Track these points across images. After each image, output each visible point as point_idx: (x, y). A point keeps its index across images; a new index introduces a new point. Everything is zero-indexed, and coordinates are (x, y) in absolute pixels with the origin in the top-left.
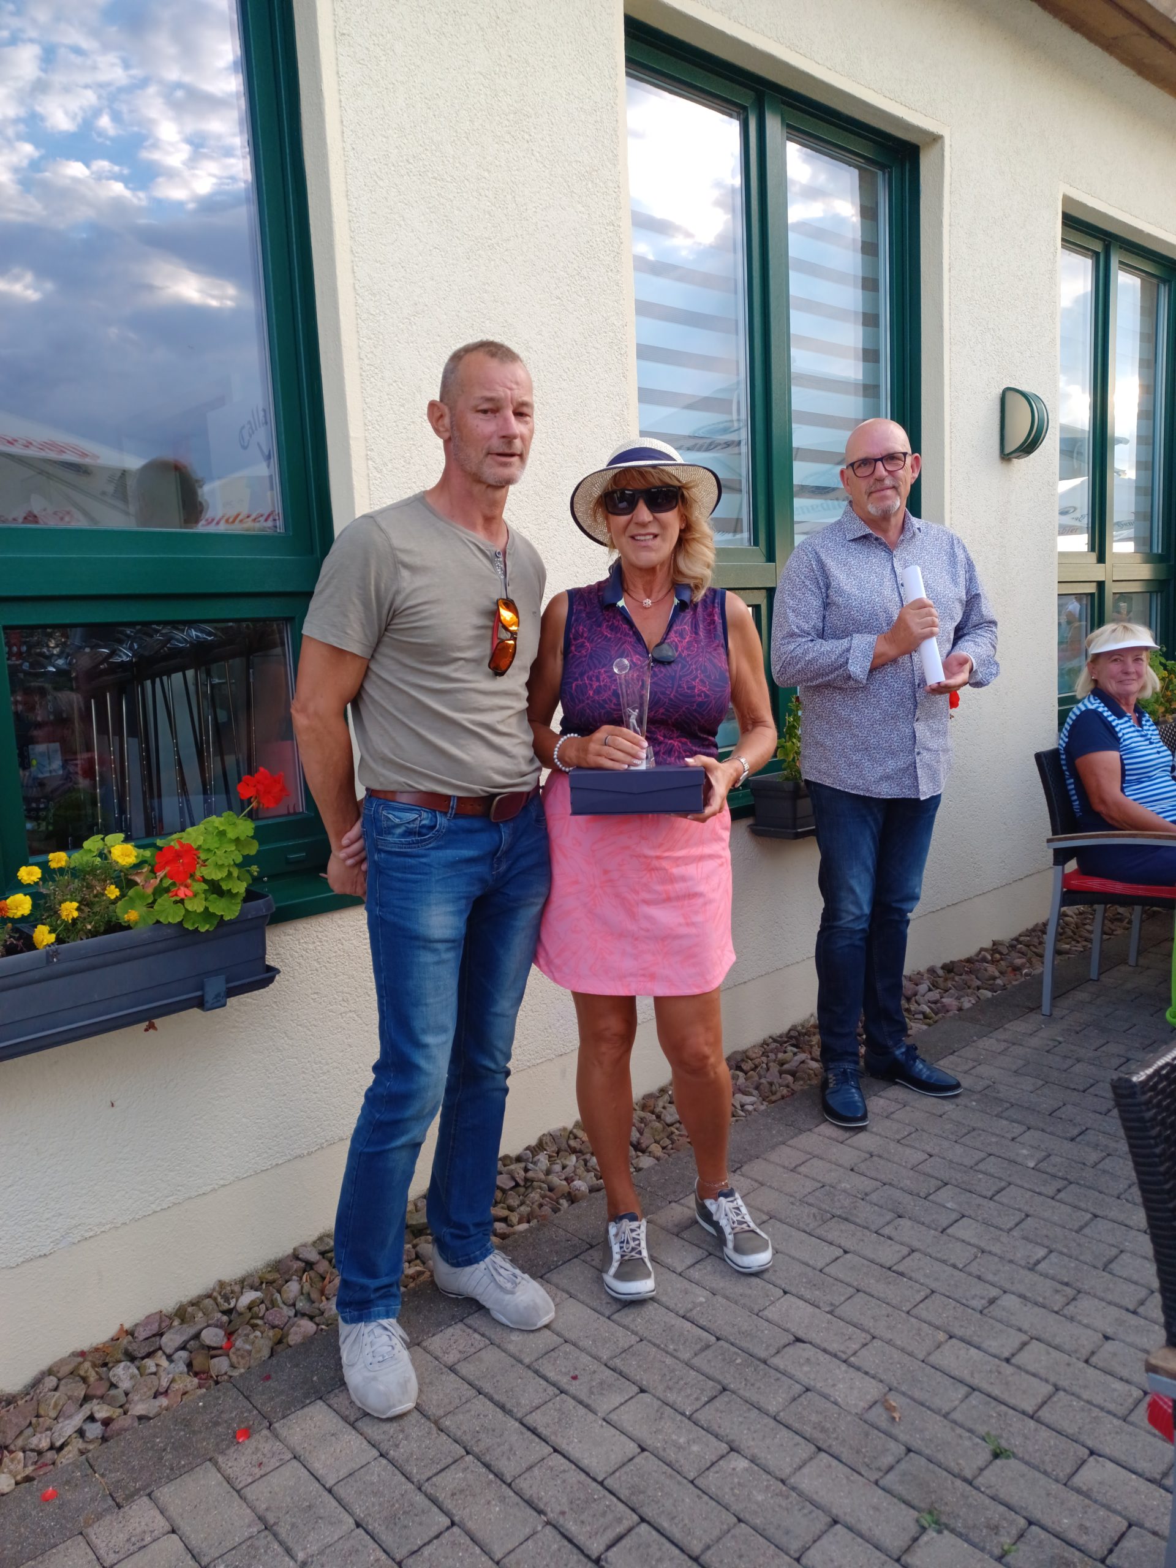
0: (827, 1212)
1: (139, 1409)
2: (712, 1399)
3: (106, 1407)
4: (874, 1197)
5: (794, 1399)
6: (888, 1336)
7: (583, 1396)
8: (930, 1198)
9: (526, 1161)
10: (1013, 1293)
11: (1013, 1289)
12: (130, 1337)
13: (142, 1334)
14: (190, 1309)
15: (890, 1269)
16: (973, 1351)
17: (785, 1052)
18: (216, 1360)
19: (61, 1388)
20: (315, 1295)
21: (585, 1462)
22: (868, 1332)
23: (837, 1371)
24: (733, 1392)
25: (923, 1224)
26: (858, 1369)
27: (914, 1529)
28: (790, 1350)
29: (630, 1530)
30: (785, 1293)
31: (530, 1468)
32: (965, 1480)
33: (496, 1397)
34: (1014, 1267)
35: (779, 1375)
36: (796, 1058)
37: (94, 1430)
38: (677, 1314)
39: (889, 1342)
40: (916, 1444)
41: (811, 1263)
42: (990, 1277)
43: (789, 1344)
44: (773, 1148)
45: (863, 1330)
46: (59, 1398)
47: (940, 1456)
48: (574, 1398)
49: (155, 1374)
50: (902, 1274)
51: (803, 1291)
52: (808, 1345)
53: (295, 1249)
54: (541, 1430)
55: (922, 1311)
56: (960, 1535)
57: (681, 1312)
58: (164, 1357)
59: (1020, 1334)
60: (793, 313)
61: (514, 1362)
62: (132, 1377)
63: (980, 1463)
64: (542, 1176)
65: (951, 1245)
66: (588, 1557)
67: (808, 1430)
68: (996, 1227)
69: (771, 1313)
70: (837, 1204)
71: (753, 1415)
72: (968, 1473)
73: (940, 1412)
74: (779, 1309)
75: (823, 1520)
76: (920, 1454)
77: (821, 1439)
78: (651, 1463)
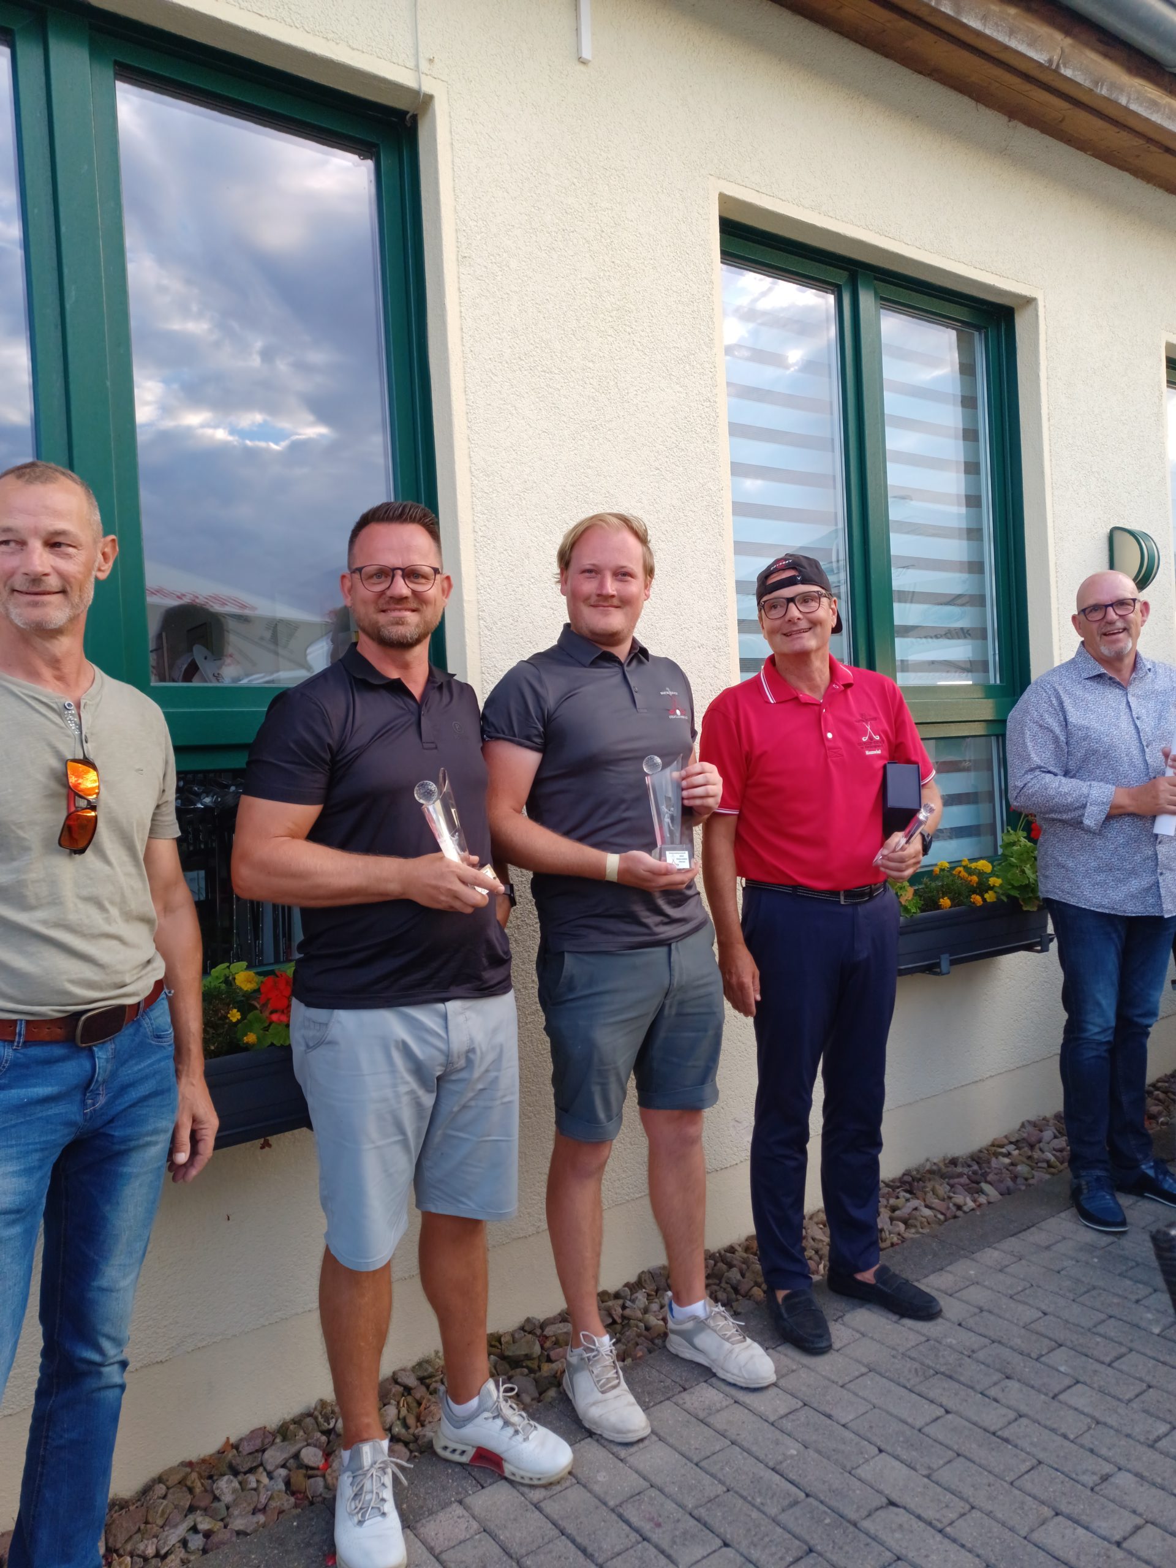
0: (929, 1367)
1: (238, 1524)
3: (208, 1519)
4: (981, 1355)
6: (989, 1507)
7: (665, 1545)
8: (1043, 1359)
9: (624, 1298)
10: (1129, 1471)
11: (1129, 1466)
12: (235, 1451)
13: (246, 1448)
14: (292, 1427)
15: (994, 1434)
16: (1080, 1531)
17: (898, 1198)
18: (312, 1480)
19: (169, 1496)
20: (411, 1421)
22: (967, 1501)
23: (931, 1541)
24: (820, 1554)
25: (1033, 1387)
26: (954, 1541)
28: (883, 1514)
30: (881, 1451)
33: (579, 1540)
34: (1131, 1442)
35: (869, 1540)
36: (908, 1204)
37: (196, 1542)
38: (766, 1466)
39: (989, 1514)
41: (910, 1420)
42: (1104, 1451)
43: (882, 1507)
45: (961, 1498)
46: (167, 1506)
48: (656, 1547)
49: (255, 1490)
50: (1007, 1441)
51: (899, 1450)
52: (902, 1511)
53: (394, 1373)
55: (1026, 1483)
57: (771, 1464)
58: (265, 1474)
59: (1133, 1516)
60: (890, 466)
61: (599, 1504)
62: (234, 1491)
64: (639, 1315)
65: (1062, 1413)
68: (1114, 1397)
69: (864, 1472)
70: (942, 1360)
74: (872, 1469)
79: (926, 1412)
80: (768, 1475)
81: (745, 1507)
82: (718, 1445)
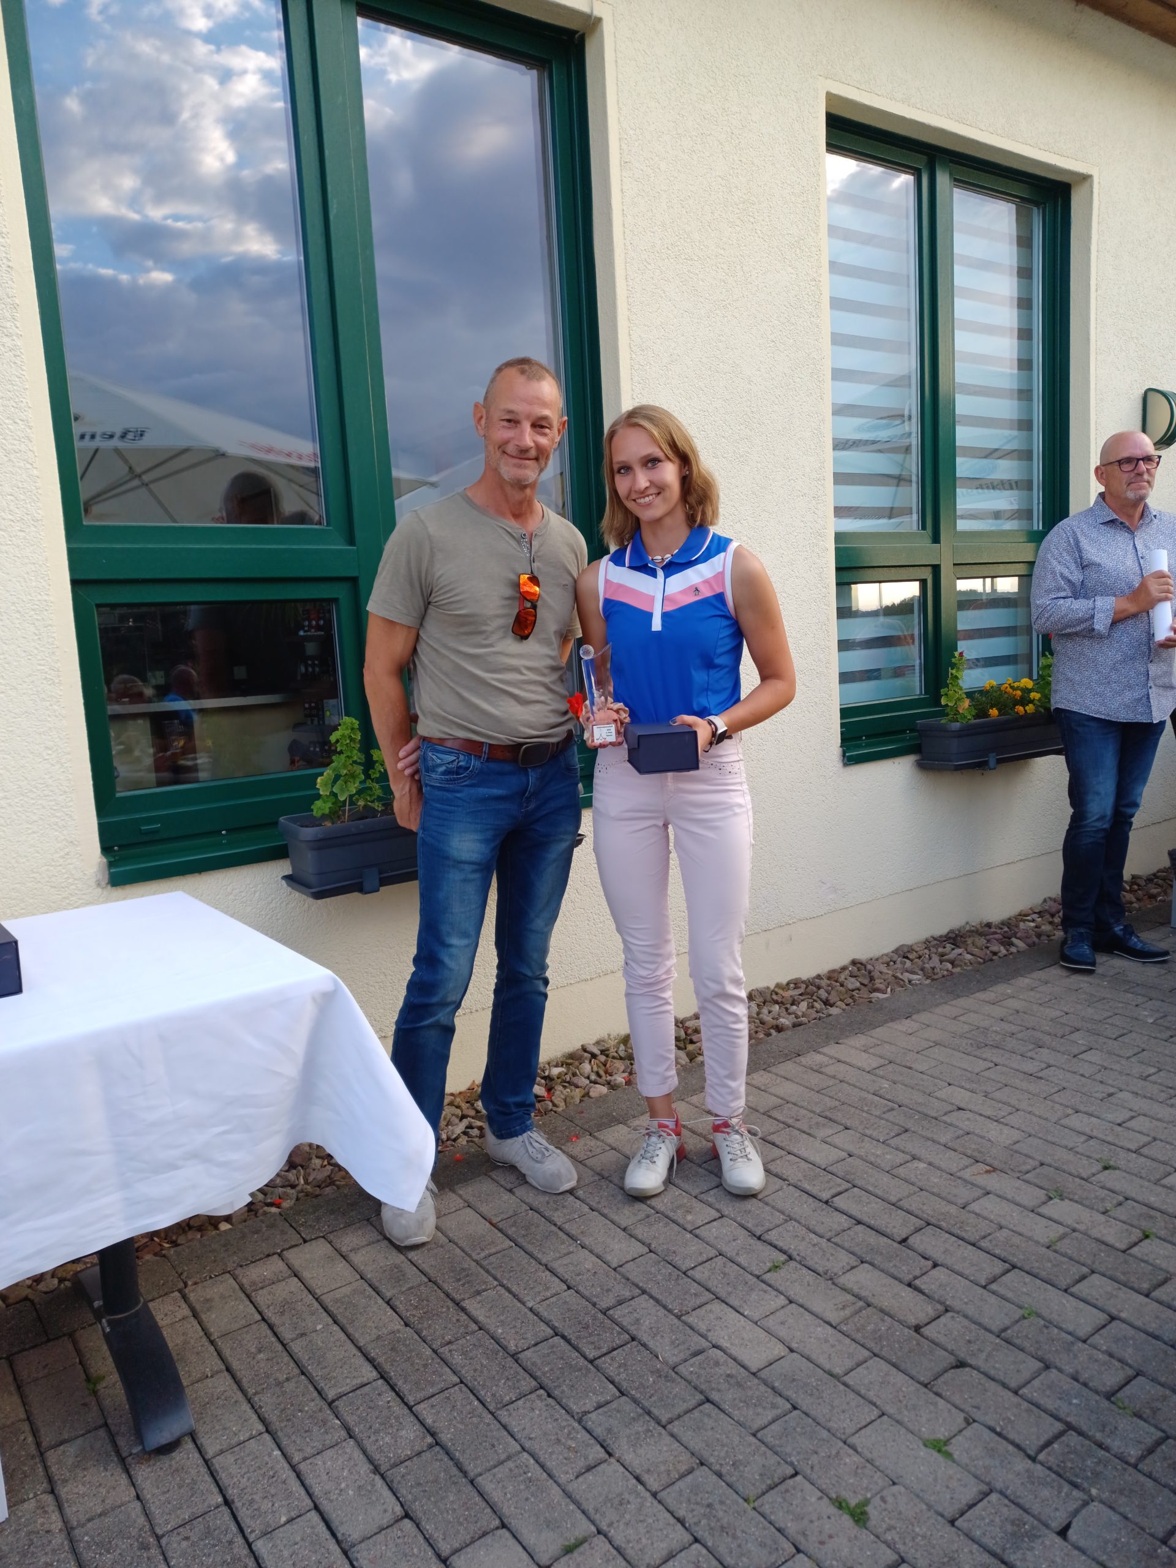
0: (982, 1043)
2: (898, 1135)
4: (1020, 1036)
5: (958, 1137)
6: (1029, 1109)
7: (805, 1128)
8: (1065, 1037)
10: (1128, 1091)
11: (1128, 1089)
15: (1032, 1075)
16: (1093, 1119)
17: (944, 947)
20: (602, 1073)
21: (812, 1159)
22: (1013, 1106)
23: (991, 1125)
24: (914, 1132)
25: (1058, 1051)
26: (1006, 1124)
27: (1044, 1198)
28: (955, 1114)
29: (846, 1190)
30: (950, 1084)
31: (773, 1160)
32: (1083, 1179)
34: (1130, 1077)
35: (947, 1125)
36: (954, 952)
38: (868, 1092)
39: (1030, 1113)
40: (1048, 1160)
41: (969, 1069)
42: (1110, 1082)
43: (954, 1111)
44: (937, 1005)
45: (1009, 1105)
47: (1065, 1167)
48: (798, 1130)
50: (1041, 1078)
51: (962, 1084)
52: (968, 1112)
54: (778, 1143)
55: (1056, 1097)
56: (1077, 1202)
57: (871, 1091)
59: (1131, 1112)
60: (958, 333)
63: (1094, 1170)
65: (1080, 1064)
66: (820, 1200)
67: (969, 1152)
68: (1117, 1056)
69: (939, 1094)
70: (990, 1039)
71: (929, 1143)
72: (1084, 1175)
73: (1066, 1147)
74: (945, 1092)
75: (980, 1192)
76: (1050, 1166)
77: (979, 1157)
78: (858, 1162)
79: (981, 1065)
80: (871, 1096)
81: (858, 1112)
82: (831, 1082)
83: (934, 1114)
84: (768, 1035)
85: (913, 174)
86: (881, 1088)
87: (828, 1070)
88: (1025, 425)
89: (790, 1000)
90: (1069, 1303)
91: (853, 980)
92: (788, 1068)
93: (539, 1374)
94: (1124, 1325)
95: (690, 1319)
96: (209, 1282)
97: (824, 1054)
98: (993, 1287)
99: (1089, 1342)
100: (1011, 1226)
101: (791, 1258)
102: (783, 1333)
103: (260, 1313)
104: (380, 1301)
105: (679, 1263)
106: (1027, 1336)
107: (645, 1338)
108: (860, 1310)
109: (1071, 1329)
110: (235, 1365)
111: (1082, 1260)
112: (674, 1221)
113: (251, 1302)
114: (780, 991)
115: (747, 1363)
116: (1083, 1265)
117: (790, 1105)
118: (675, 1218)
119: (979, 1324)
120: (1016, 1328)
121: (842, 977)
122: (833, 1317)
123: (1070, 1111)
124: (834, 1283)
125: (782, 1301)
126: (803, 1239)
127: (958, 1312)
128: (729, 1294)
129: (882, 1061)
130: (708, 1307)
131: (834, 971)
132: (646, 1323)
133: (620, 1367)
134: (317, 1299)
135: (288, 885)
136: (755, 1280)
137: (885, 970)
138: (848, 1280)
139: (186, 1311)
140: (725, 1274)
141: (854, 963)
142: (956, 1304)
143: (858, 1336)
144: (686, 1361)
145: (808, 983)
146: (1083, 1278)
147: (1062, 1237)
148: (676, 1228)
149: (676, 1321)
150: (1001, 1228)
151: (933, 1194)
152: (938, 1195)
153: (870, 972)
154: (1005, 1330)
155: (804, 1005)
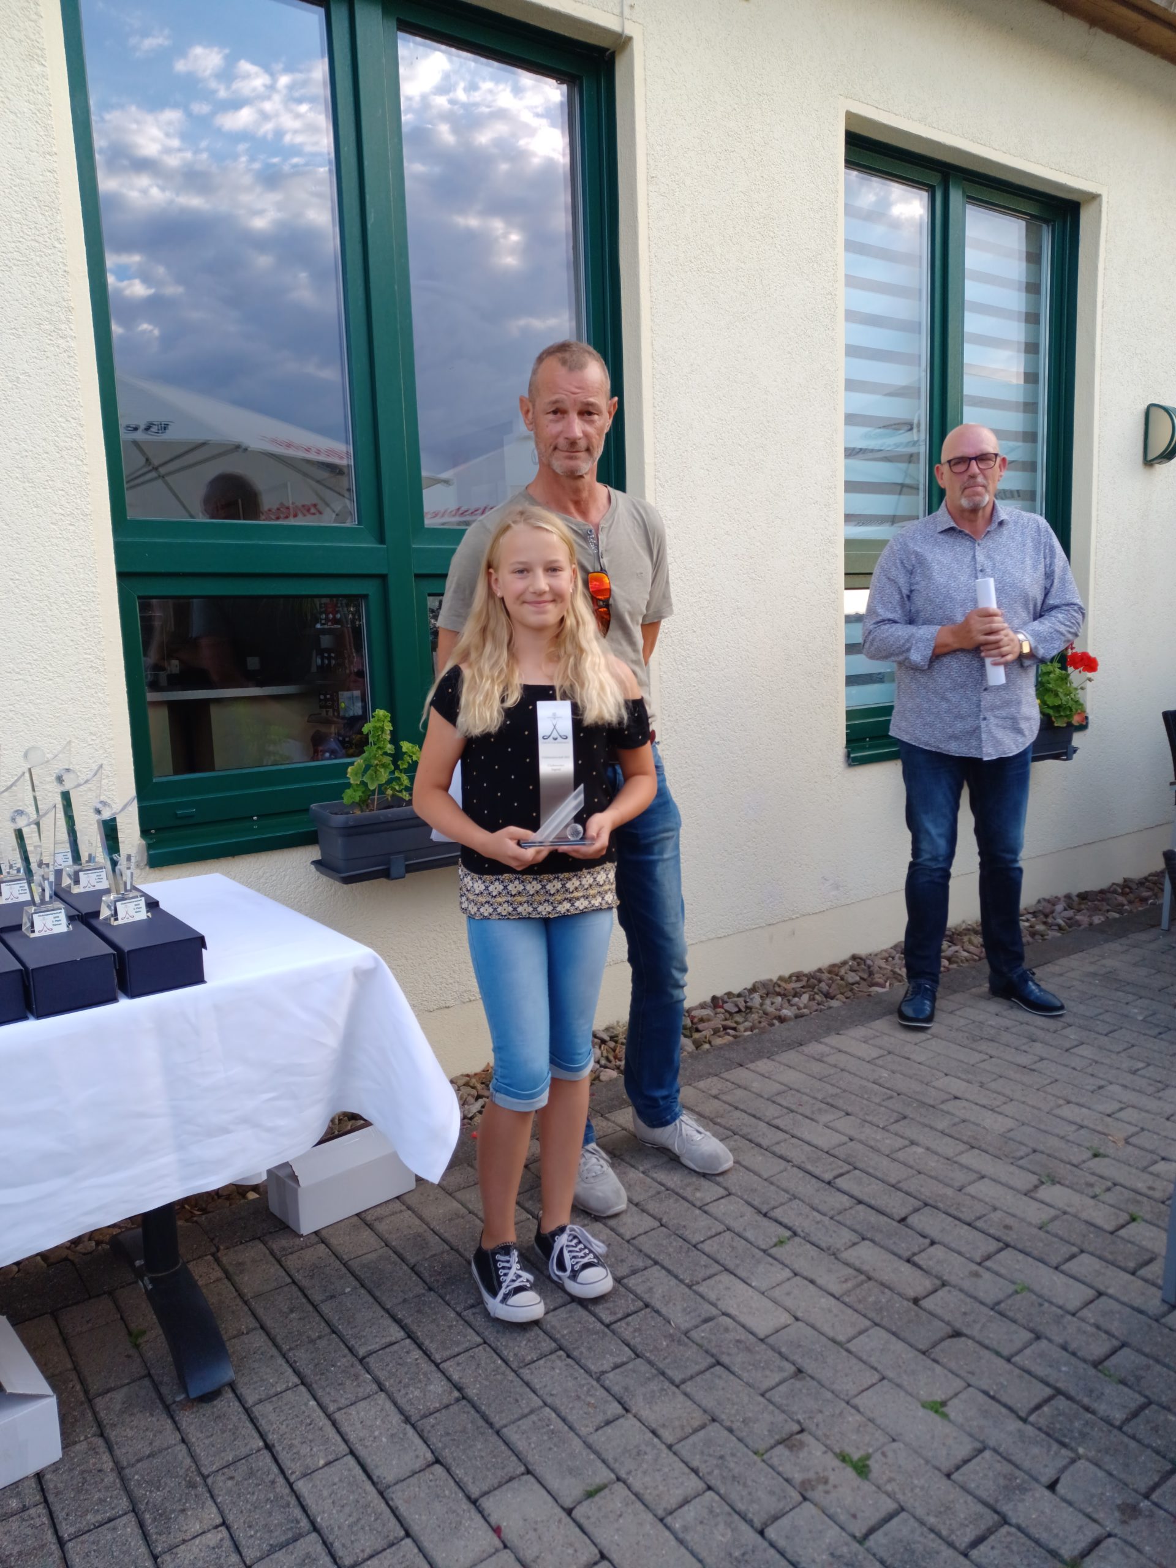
2: (897, 1121)
5: (954, 1125)
6: (1023, 1099)
7: (808, 1113)
16: (1084, 1110)
21: (815, 1142)
26: (1000, 1113)
27: (1036, 1183)
29: (848, 1172)
31: (778, 1143)
32: (1074, 1165)
39: (1023, 1103)
40: (1041, 1147)
47: (1057, 1154)
50: (1034, 1070)
54: (782, 1127)
55: (1049, 1089)
56: (1068, 1187)
60: (967, 347)
61: (758, 1097)
63: (1084, 1157)
64: (758, 1006)
65: (1072, 1058)
66: (823, 1181)
67: (965, 1139)
68: (1108, 1050)
69: (937, 1084)
71: (927, 1130)
72: (1075, 1162)
73: (1058, 1136)
74: (942, 1082)
75: (975, 1176)
76: (1042, 1152)
77: (974, 1143)
78: (860, 1147)
79: (978, 1057)
80: (870, 1085)
81: (858, 1099)
82: (832, 1071)
83: (932, 1103)
84: (772, 1025)
85: (927, 191)
86: (880, 1077)
87: (831, 1060)
88: (1030, 437)
89: (793, 992)
90: (1059, 1279)
91: (853, 974)
92: (791, 1056)
93: (558, 1336)
94: (1111, 1301)
95: (701, 1289)
96: (241, 1247)
97: (826, 1044)
98: (988, 1264)
99: (1079, 1314)
100: (1005, 1208)
101: (795, 1234)
102: (789, 1302)
103: (290, 1276)
104: (405, 1267)
105: (690, 1237)
106: (1019, 1309)
107: (658, 1305)
108: (862, 1283)
109: (1061, 1303)
110: (269, 1323)
111: (1072, 1241)
112: (684, 1198)
113: (281, 1266)
114: (783, 984)
115: (754, 1329)
116: (1073, 1245)
117: (793, 1092)
118: (685, 1195)
119: (975, 1298)
120: (1009, 1302)
121: (842, 971)
122: (836, 1289)
123: (1061, 1102)
124: (837, 1258)
125: (787, 1273)
126: (807, 1216)
127: (954, 1287)
128: (737, 1266)
129: (882, 1052)
130: (717, 1278)
131: (834, 966)
132: (659, 1292)
133: (635, 1331)
134: (345, 1265)
135: (317, 869)
136: (762, 1254)
137: (882, 964)
138: (850, 1255)
139: (219, 1274)
140: (733, 1248)
141: (854, 957)
142: (953, 1279)
143: (860, 1307)
144: (696, 1327)
145: (809, 976)
146: (1073, 1257)
147: (1055, 1218)
148: (686, 1204)
149: (687, 1290)
150: (995, 1209)
151: (931, 1177)
152: (936, 1178)
153: (869, 967)
154: (998, 1303)
155: (805, 998)
